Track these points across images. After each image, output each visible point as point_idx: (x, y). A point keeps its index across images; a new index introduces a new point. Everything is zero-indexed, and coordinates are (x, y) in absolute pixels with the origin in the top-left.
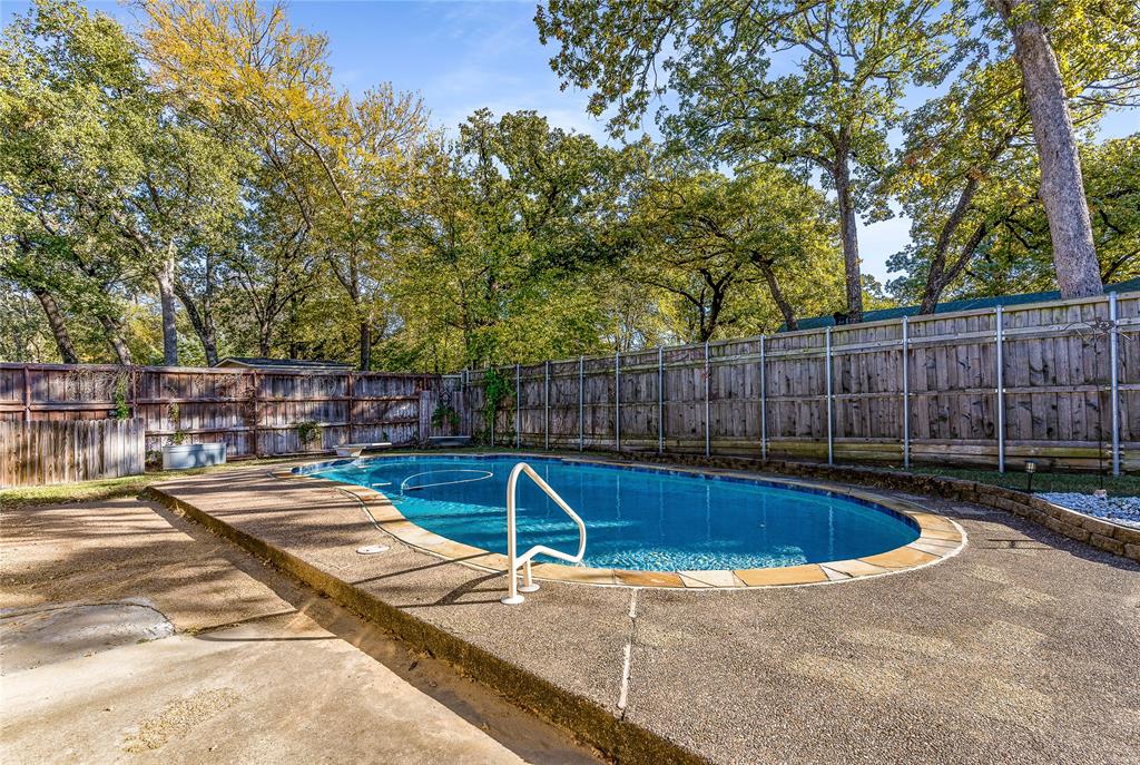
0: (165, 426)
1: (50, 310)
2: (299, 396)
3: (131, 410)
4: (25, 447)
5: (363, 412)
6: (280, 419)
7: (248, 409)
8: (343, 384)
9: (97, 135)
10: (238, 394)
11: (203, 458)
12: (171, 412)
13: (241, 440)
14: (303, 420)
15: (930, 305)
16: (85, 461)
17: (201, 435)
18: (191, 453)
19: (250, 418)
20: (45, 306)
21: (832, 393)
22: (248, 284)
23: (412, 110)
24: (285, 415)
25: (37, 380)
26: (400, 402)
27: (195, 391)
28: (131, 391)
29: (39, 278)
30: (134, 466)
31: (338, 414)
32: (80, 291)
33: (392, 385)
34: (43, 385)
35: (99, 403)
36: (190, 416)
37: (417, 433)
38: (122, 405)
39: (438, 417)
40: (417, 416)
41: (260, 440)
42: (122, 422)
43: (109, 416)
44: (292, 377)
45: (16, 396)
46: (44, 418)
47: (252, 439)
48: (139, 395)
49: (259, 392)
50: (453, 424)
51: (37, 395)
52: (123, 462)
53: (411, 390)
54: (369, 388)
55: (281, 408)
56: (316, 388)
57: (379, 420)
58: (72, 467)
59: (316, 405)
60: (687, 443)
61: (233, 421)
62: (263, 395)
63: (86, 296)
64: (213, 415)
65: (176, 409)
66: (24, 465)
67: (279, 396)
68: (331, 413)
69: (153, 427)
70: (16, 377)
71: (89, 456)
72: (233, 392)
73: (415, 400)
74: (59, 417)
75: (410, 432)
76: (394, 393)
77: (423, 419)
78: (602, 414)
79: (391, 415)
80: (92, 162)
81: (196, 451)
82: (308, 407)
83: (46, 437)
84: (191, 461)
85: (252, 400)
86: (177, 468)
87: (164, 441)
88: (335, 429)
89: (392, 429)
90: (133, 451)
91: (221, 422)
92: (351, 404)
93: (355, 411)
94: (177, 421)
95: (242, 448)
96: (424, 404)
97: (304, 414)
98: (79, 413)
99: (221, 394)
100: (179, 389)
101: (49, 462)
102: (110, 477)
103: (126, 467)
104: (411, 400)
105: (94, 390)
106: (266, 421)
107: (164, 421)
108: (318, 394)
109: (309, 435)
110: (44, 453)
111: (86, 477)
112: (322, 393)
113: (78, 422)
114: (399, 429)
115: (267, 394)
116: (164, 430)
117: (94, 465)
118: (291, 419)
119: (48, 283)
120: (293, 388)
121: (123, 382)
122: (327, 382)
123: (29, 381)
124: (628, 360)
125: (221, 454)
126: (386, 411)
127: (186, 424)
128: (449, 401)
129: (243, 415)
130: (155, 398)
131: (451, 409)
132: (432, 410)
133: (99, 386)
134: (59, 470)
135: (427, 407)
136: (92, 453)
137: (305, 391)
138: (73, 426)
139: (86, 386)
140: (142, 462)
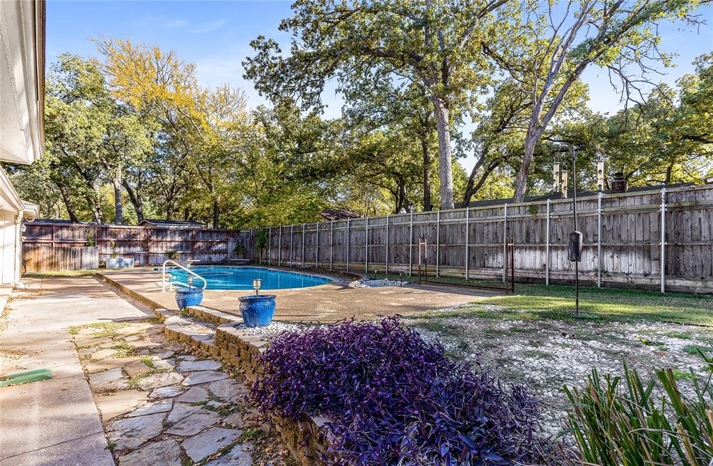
0: (109, 250)
1: (64, 194)
2: (169, 239)
3: (94, 244)
4: (52, 257)
5: (199, 247)
6: (160, 249)
7: (145, 244)
8: (190, 234)
9: (85, 123)
10: (141, 237)
11: (123, 264)
12: (111, 245)
13: (142, 258)
14: (170, 250)
15: (466, 203)
16: (75, 263)
17: (124, 255)
18: (117, 262)
19: (146, 248)
20: (62, 192)
21: (368, 244)
22: (161, 180)
23: (240, 95)
24: (162, 247)
25: (57, 230)
26: (218, 243)
27: (122, 236)
28: (95, 235)
29: (60, 180)
30: (94, 266)
31: (187, 248)
32: (78, 186)
33: (214, 235)
34: (60, 232)
35: (82, 240)
36: (120, 246)
37: (226, 257)
38: (91, 241)
39: (237, 251)
40: (226, 250)
41: (150, 258)
42: (90, 248)
43: (85, 246)
44: (166, 230)
45: (49, 237)
46: (60, 246)
47: (147, 257)
48: (98, 237)
49: (150, 237)
50: (244, 254)
51: (57, 237)
52: (90, 264)
53: (224, 237)
54: (202, 236)
55: (160, 244)
56: (177, 235)
57: (208, 250)
58: (70, 265)
59: (177, 243)
60: (325, 264)
61: (138, 249)
62: (152, 238)
63: (80, 189)
64: (130, 247)
65: (114, 243)
66: (52, 264)
67: (160, 239)
68: (184, 247)
69: (104, 251)
70: (49, 230)
71: (76, 262)
72: (138, 236)
73: (226, 242)
74: (65, 245)
75: (223, 257)
76: (216, 239)
77: (230, 251)
78: (299, 251)
79: (214, 249)
80: (82, 135)
81: (120, 261)
82: (173, 244)
83: (60, 253)
84: (118, 265)
85: (147, 240)
86: (112, 268)
87: (108, 257)
88: (186, 254)
89: (213, 255)
90: (94, 260)
91: (133, 250)
92: (194, 243)
93: (196, 246)
94: (114, 248)
95: (142, 260)
96: (230, 244)
97: (171, 247)
98: (73, 244)
99: (133, 237)
100: (115, 235)
101: (61, 263)
102: (84, 270)
103: (90, 266)
104: (224, 242)
105: (79, 235)
106: (153, 250)
107: (108, 248)
108: (178, 239)
109: (173, 256)
110: (59, 259)
111: (75, 269)
112: (180, 238)
113: (73, 248)
114: (217, 255)
115: (154, 238)
116: (108, 252)
117: (78, 265)
118: (165, 249)
119: (64, 182)
120: (166, 235)
121: (92, 231)
122: (182, 232)
123: (54, 231)
124: (308, 227)
125: (132, 263)
126: (211, 247)
127: (117, 250)
128: (242, 243)
129: (143, 247)
130: (105, 239)
131: (243, 247)
132: (234, 247)
133: (82, 233)
134: (65, 266)
135: (231, 246)
136: (77, 260)
137: (172, 237)
138: (70, 249)
139: (77, 233)
140: (97, 265)
